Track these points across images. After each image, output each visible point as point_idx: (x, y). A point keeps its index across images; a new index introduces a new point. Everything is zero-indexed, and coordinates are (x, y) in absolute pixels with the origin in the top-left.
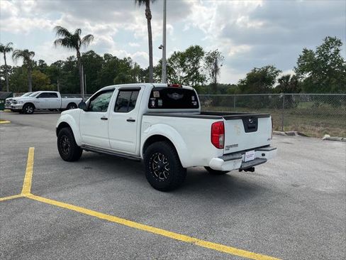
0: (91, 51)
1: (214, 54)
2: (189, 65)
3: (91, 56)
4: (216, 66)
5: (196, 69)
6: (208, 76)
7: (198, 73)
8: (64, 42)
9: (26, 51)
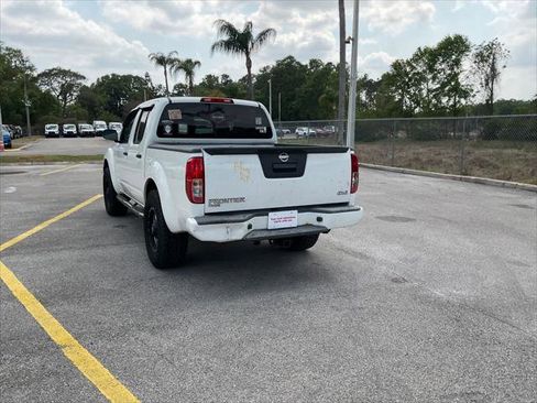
0: (290, 57)
1: (490, 47)
2: (443, 70)
3: (289, 65)
4: (493, 69)
5: (456, 75)
6: (477, 87)
7: (458, 84)
8: (228, 45)
9: (189, 61)
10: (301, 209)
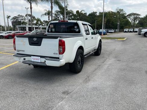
10: (41, 57)
